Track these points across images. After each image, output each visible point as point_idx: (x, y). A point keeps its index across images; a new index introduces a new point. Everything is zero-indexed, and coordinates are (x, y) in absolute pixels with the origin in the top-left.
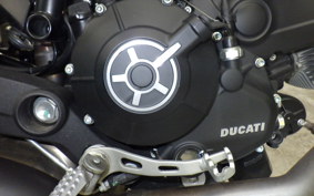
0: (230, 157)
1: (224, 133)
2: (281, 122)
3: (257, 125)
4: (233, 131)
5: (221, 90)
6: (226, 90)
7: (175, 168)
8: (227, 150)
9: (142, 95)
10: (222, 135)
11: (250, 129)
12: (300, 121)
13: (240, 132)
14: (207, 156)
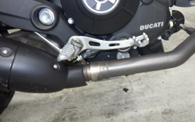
0: (146, 36)
1: (142, 28)
2: (171, 24)
3: (159, 23)
4: (147, 27)
5: (141, 3)
6: (144, 4)
7: (118, 44)
8: (144, 34)
9: (102, 4)
10: (141, 29)
11: (156, 25)
12: (181, 25)
13: (151, 28)
14: (134, 37)
